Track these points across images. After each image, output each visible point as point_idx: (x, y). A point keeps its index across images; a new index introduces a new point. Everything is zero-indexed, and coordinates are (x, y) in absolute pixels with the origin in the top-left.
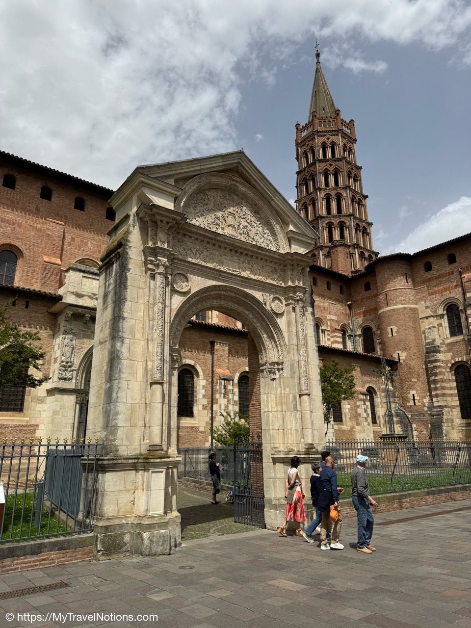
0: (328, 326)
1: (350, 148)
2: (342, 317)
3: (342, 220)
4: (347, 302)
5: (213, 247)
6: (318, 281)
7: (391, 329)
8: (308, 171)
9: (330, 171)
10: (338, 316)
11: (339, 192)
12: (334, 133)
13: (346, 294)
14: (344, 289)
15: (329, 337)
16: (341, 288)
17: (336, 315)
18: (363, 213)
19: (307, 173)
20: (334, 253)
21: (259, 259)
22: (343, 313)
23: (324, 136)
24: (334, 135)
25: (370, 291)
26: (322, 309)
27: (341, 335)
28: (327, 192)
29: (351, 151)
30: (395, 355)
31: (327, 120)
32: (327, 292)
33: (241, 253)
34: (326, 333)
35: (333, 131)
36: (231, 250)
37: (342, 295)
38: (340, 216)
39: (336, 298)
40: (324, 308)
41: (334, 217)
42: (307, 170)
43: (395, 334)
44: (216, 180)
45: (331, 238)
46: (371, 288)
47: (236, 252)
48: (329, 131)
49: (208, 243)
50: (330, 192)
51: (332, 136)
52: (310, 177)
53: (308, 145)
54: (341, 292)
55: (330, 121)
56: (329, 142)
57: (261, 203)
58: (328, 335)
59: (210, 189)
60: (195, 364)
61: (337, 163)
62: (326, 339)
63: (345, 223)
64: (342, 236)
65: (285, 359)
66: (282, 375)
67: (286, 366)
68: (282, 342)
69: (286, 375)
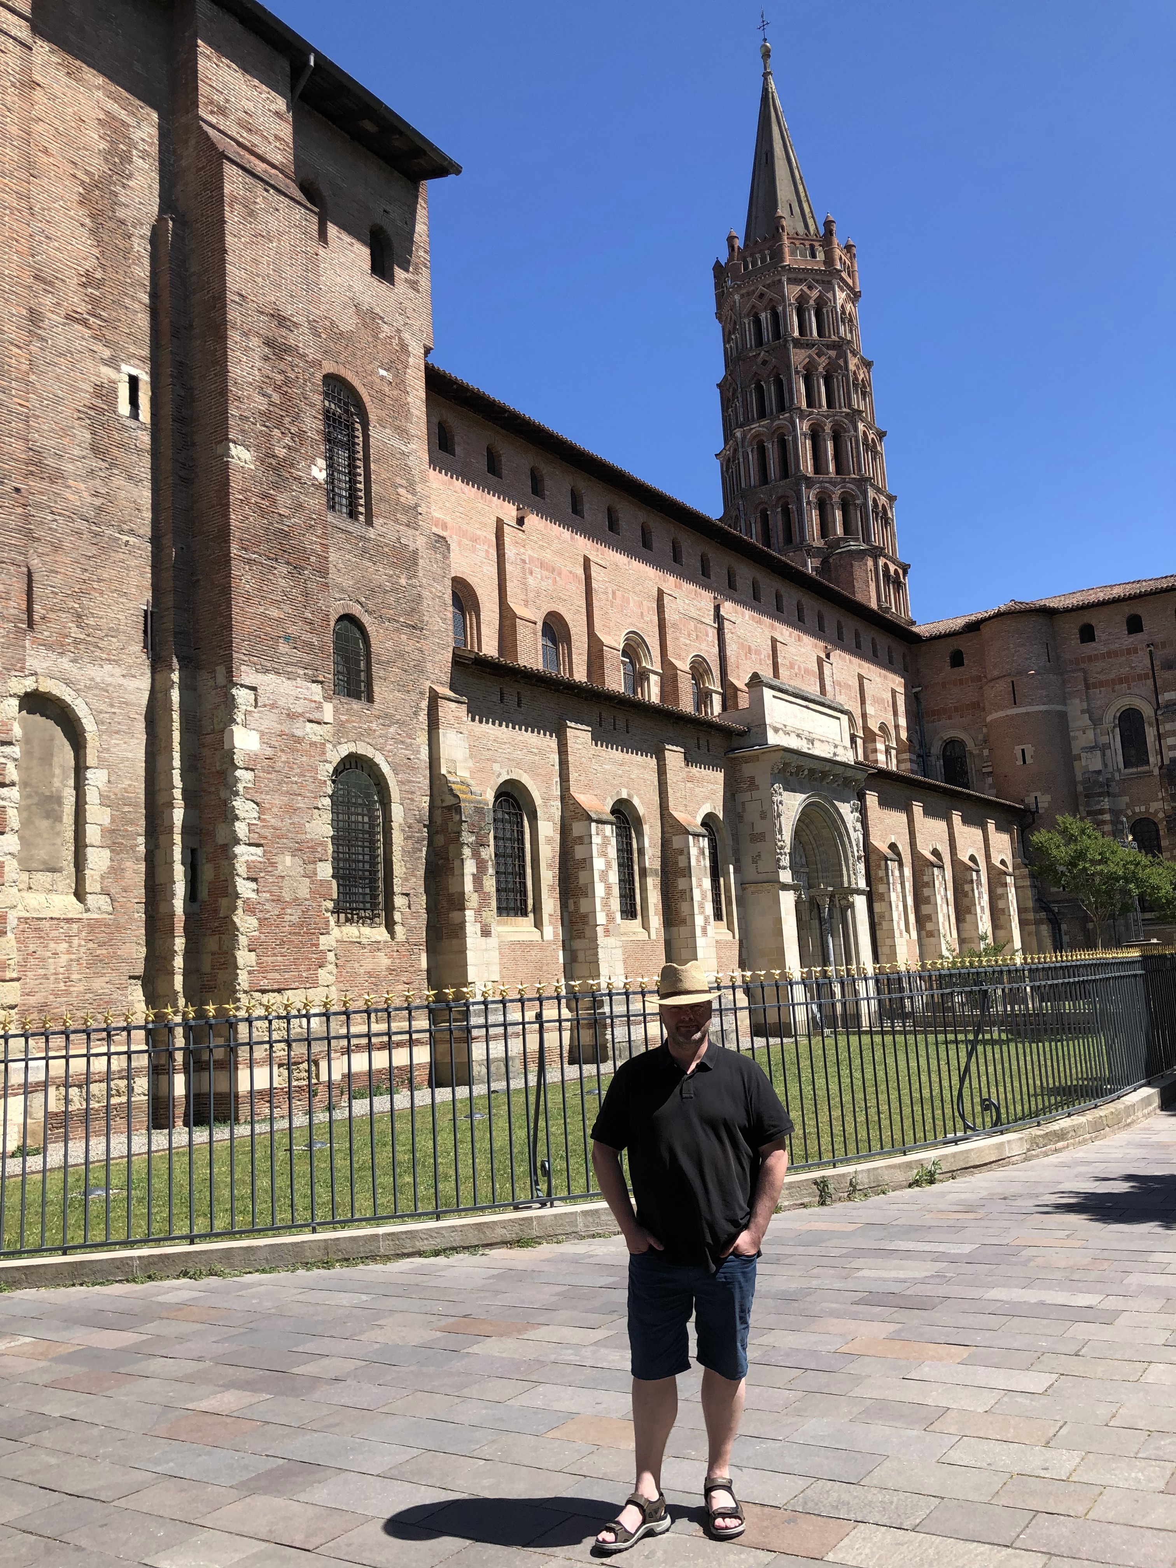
1: (850, 313)
3: (846, 489)
4: (913, 687)
7: (1023, 750)
8: (766, 361)
9: (816, 369)
11: (839, 421)
12: (823, 277)
13: (910, 670)
14: (908, 660)
16: (904, 658)
18: (879, 470)
19: (763, 364)
20: (845, 568)
23: (803, 282)
25: (961, 669)
26: (886, 704)
28: (814, 421)
29: (852, 320)
30: (1030, 800)
31: (807, 243)
35: (820, 271)
37: (905, 674)
38: (843, 481)
41: (830, 481)
43: (1029, 760)
45: (825, 530)
46: (965, 662)
48: (812, 270)
50: (819, 422)
51: (818, 282)
52: (769, 375)
53: (762, 295)
54: (905, 668)
55: (813, 246)
56: (811, 298)
61: (832, 352)
63: (853, 498)
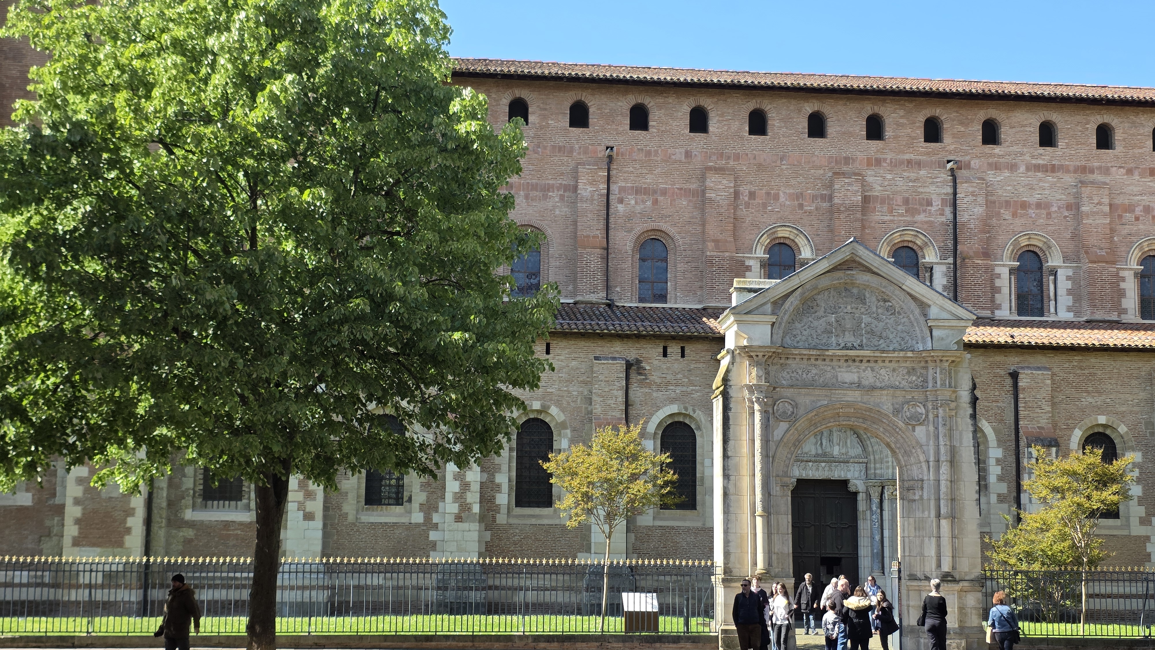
5: (824, 363)
33: (861, 361)
36: (847, 361)
44: (823, 282)
47: (854, 361)
49: (817, 359)
65: (925, 478)
66: (921, 497)
67: (925, 486)
68: (922, 458)
69: (925, 496)
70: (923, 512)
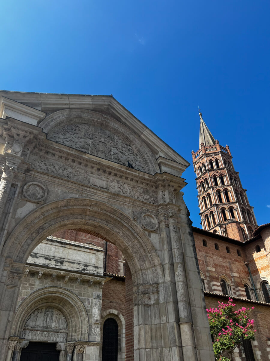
0: (232, 282)
1: (228, 162)
2: (243, 275)
3: (231, 205)
4: (245, 262)
5: (79, 166)
6: (219, 246)
8: (203, 178)
9: (217, 176)
10: (239, 273)
11: (226, 188)
12: (216, 154)
13: (242, 255)
14: (241, 252)
15: (235, 291)
16: (238, 251)
17: (237, 273)
18: (245, 200)
19: (202, 178)
20: (229, 228)
21: (129, 179)
22: (243, 271)
23: (210, 156)
24: (217, 155)
25: (260, 252)
26: (226, 268)
27: (244, 289)
28: (218, 189)
29: (230, 163)
31: (211, 147)
32: (227, 255)
33: (110, 173)
34: (232, 287)
35: (215, 153)
36: (98, 170)
37: (239, 257)
38: (229, 203)
39: (235, 259)
40: (227, 267)
41: (225, 204)
42: (202, 176)
44: (86, 116)
45: (225, 219)
46: (261, 249)
47: (104, 171)
48: (213, 153)
49: (73, 161)
50: (219, 189)
51: (215, 155)
52: (204, 181)
53: (201, 162)
54: (239, 254)
55: (213, 147)
56: (213, 159)
57: (132, 137)
58: (234, 289)
59: (82, 123)
60: (119, 314)
61: (221, 171)
62: (233, 293)
63: (233, 207)
64: (233, 216)
65: (161, 281)
66: (157, 300)
67: (161, 289)
68: (156, 262)
69: (162, 299)
70: (160, 317)
